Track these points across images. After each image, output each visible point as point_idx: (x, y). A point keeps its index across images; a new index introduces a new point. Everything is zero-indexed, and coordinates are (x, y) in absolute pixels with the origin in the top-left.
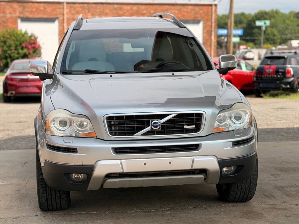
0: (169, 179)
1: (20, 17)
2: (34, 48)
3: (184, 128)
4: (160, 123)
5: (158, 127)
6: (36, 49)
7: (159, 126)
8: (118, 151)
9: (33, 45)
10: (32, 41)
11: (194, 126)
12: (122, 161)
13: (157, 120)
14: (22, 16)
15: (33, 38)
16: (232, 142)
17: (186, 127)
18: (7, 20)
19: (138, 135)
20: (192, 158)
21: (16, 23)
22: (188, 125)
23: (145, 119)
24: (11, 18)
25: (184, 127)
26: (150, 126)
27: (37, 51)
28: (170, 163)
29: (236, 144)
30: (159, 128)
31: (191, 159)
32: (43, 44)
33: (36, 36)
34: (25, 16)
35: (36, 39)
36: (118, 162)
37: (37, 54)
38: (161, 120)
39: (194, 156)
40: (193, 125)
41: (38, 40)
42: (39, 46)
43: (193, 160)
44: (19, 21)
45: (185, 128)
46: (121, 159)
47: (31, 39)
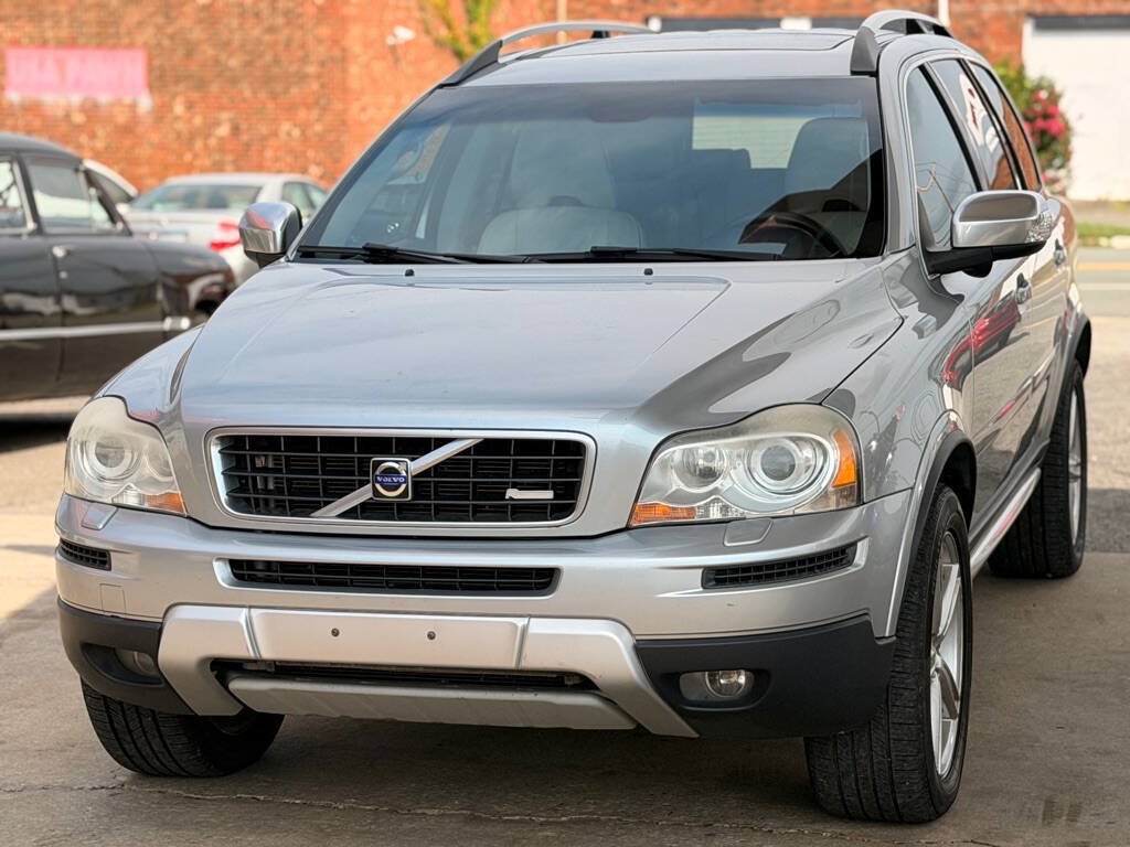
0: (458, 699)
1: (1030, 15)
2: (1043, 133)
3: (507, 497)
4: (407, 472)
5: (396, 488)
6: (1054, 138)
7: (403, 487)
8: (245, 571)
9: (1040, 123)
10: (1038, 108)
11: (548, 495)
12: (255, 612)
13: (397, 462)
14: (1038, 8)
15: (1044, 95)
16: (701, 571)
17: (512, 493)
18: (983, 24)
19: (328, 517)
20: (521, 622)
21: (1015, 37)
22: (522, 487)
23: (354, 453)
24: (1000, 16)
25: (505, 493)
26: (368, 482)
27: (1057, 147)
28: (431, 636)
29: (718, 578)
30: (405, 493)
31: (515, 626)
32: (1081, 117)
33: (1058, 89)
34: (1051, 9)
35: (1054, 98)
36: (241, 615)
37: (1055, 155)
38: (413, 460)
39: (531, 616)
40: (544, 487)
41: (1063, 105)
42: (1067, 128)
43: (525, 630)
44: (1028, 28)
45: (511, 499)
46: (250, 607)
47: (1037, 100)
